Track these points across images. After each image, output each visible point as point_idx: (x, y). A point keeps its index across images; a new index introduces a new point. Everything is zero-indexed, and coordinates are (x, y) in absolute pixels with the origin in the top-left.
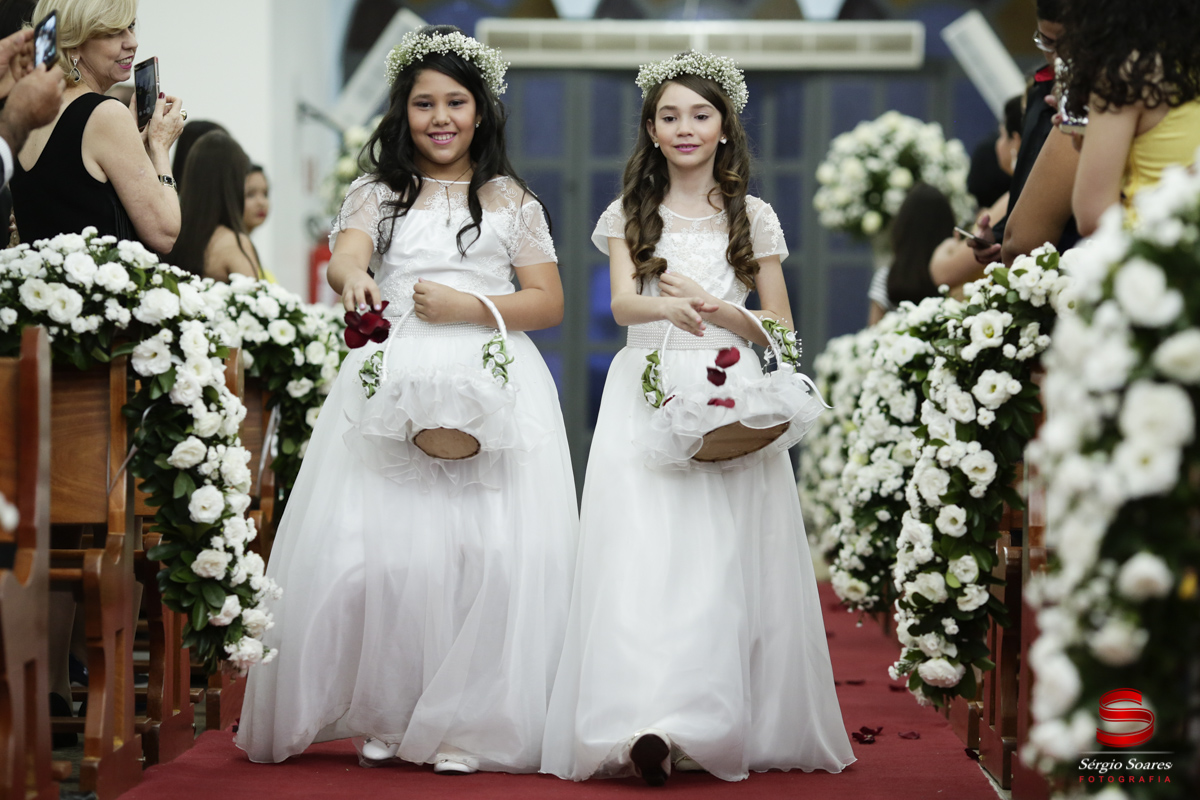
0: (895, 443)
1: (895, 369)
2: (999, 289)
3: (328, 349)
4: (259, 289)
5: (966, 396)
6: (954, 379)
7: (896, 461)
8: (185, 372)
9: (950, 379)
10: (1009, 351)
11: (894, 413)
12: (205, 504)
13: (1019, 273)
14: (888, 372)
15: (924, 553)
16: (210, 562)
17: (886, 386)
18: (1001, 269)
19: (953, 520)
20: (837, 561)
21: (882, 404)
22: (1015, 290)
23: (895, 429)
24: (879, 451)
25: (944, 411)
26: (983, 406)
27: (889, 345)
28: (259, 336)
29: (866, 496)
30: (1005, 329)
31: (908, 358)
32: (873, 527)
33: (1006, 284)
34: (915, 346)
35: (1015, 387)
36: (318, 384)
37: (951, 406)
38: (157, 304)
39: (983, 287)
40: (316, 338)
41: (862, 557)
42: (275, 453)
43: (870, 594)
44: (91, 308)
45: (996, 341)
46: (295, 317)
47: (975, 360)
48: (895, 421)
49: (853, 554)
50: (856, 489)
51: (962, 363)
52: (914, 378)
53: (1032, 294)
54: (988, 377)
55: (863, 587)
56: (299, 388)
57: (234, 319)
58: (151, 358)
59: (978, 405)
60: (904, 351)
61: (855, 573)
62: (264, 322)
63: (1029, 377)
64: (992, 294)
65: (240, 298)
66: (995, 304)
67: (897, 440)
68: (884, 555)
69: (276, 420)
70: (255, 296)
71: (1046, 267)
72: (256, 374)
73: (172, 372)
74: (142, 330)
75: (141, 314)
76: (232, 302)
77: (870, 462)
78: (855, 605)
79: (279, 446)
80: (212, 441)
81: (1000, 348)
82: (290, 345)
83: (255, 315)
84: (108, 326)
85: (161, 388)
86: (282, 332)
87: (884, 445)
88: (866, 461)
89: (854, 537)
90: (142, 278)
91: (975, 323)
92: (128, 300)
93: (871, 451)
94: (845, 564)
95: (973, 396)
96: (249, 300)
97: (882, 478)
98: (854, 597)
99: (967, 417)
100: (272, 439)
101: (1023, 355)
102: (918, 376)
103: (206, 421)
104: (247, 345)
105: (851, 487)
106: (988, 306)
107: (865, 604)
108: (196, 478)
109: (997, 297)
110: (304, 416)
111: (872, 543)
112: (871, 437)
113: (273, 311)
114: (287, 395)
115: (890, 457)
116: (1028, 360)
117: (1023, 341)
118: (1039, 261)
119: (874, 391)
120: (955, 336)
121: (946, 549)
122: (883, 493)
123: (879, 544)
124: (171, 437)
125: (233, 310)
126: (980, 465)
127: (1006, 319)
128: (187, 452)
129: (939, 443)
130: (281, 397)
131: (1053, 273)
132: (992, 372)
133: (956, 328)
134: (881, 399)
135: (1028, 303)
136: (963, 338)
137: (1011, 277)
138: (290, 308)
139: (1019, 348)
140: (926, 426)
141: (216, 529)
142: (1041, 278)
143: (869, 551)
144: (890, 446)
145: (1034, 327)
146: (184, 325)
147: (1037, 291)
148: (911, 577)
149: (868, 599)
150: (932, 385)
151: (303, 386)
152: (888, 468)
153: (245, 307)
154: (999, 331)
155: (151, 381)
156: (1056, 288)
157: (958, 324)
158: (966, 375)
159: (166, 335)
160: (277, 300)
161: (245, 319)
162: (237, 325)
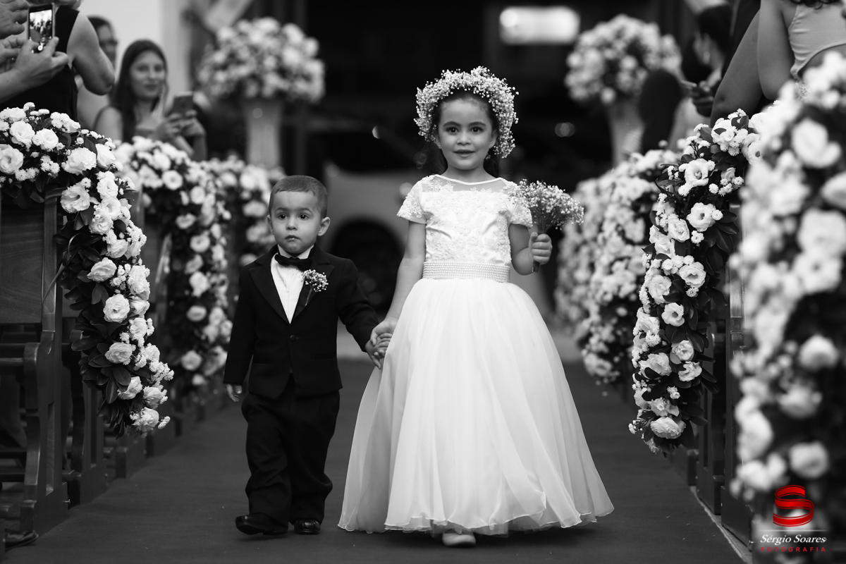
0: (629, 258)
1: (629, 204)
2: (705, 143)
3: (207, 192)
4: (154, 148)
5: (683, 222)
6: (673, 209)
7: (631, 271)
8: (101, 210)
9: (670, 210)
10: (713, 188)
11: (629, 235)
12: (116, 308)
13: (719, 131)
14: (623, 206)
15: (654, 339)
16: (119, 351)
17: (622, 216)
18: (706, 128)
19: (674, 313)
20: (588, 346)
21: (620, 229)
22: (716, 144)
23: (629, 248)
24: (619, 265)
25: (666, 234)
26: (695, 229)
27: (623, 185)
28: (155, 183)
29: (609, 297)
30: (710, 172)
31: (636, 195)
32: (614, 321)
33: (710, 139)
34: (642, 186)
35: (718, 215)
36: (200, 218)
37: (671, 229)
38: (80, 159)
39: (693, 142)
40: (197, 184)
41: (606, 343)
42: (167, 270)
43: (613, 370)
44: (29, 162)
45: (703, 182)
46: (182, 169)
47: (688, 195)
48: (629, 242)
49: (600, 340)
50: (601, 293)
51: (679, 198)
52: (643, 209)
53: (730, 147)
54: (698, 208)
55: (608, 365)
56: (185, 222)
57: (137, 170)
58: (75, 200)
59: (691, 228)
60: (635, 190)
61: (601, 355)
62: (159, 173)
63: (728, 207)
64: (700, 147)
65: (141, 155)
66: (702, 154)
67: (631, 255)
68: (623, 341)
69: (168, 246)
70: (151, 152)
71: (739, 127)
72: (153, 211)
73: (91, 210)
74: (69, 179)
75: (67, 167)
76: (135, 157)
77: (611, 273)
78: (601, 378)
79: (171, 265)
80: (120, 261)
81: (707, 187)
82: (179, 190)
83: (152, 168)
84: (43, 175)
85: (82, 222)
86: (173, 180)
87: (621, 259)
88: (607, 270)
89: (600, 328)
90: (69, 140)
91: (688, 168)
92: (58, 156)
93: (612, 264)
94: (594, 348)
95: (688, 222)
96: (147, 156)
97: (620, 283)
98: (601, 372)
99: (684, 237)
100: (165, 260)
101: (723, 191)
102: (646, 208)
103: (117, 245)
104: (146, 190)
105: (597, 291)
106: (697, 156)
107: (609, 378)
108: (108, 288)
109: (704, 148)
110: (189, 242)
111: (614, 333)
112: (611, 254)
113: (165, 164)
114: (176, 227)
115: (626, 268)
116: (727, 195)
117: (723, 181)
118: (734, 123)
119: (613, 219)
120: (674, 178)
121: (670, 335)
122: (622, 294)
123: (619, 333)
124: (90, 258)
125: (135, 164)
126: (693, 272)
127: (711, 165)
128: (102, 269)
129: (663, 257)
130: (172, 228)
131: (744, 131)
132: (701, 204)
133: (673, 172)
134: (618, 225)
135: (726, 153)
136: (679, 179)
137: (713, 134)
138: (179, 162)
139: (720, 186)
140: (654, 244)
141: (124, 326)
142: (735, 135)
143: (611, 339)
144: (626, 261)
145: (731, 171)
146: (100, 175)
147: (733, 144)
148: (644, 357)
149: (611, 374)
150: (657, 214)
151: (188, 220)
152: (624, 276)
153: (143, 162)
154: (705, 174)
155: (76, 216)
156: (746, 142)
157: (675, 169)
158: (682, 207)
159: (87, 182)
160: (169, 156)
161: (145, 170)
162: (138, 175)
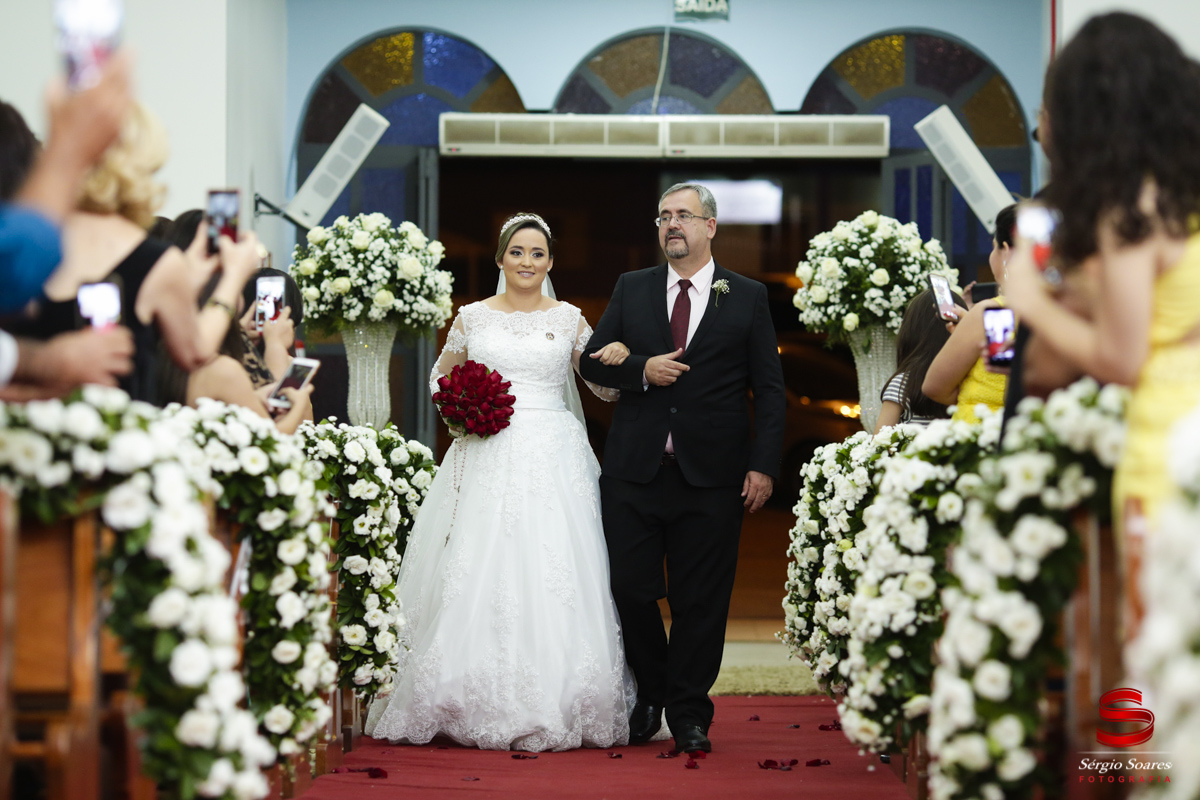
0: (906, 574)
1: (905, 496)
2: (1037, 430)
3: (303, 477)
4: (227, 415)
5: (1004, 545)
6: (993, 526)
7: (908, 592)
8: (163, 524)
10: (1050, 496)
11: (904, 542)
12: (188, 665)
13: (1057, 413)
14: (896, 499)
15: (964, 714)
16: (195, 727)
17: (896, 514)
18: (1038, 406)
19: (995, 680)
20: (846, 700)
21: (892, 532)
22: (1053, 432)
23: (906, 558)
24: (890, 583)
25: (981, 562)
26: (1023, 556)
27: (897, 470)
28: (229, 465)
29: (877, 631)
30: (1045, 472)
31: (918, 484)
32: (885, 664)
33: (1045, 426)
34: (925, 472)
35: (1060, 536)
36: (292, 514)
37: (988, 555)
38: (128, 450)
40: (288, 466)
41: (873, 697)
42: (245, 589)
43: (882, 735)
44: (60, 455)
45: (1036, 487)
46: (267, 445)
47: (1014, 507)
48: (906, 551)
49: (864, 692)
50: (865, 623)
51: (1000, 511)
52: (925, 504)
53: (1072, 436)
54: (1028, 523)
55: (876, 728)
56: (271, 520)
57: (202, 447)
59: (1018, 555)
60: (914, 477)
61: (866, 713)
62: (234, 450)
64: (1030, 436)
65: (209, 425)
66: (1033, 447)
67: (908, 570)
68: (896, 693)
69: (246, 554)
70: (224, 421)
71: (1087, 406)
72: (226, 505)
73: (148, 525)
75: (113, 461)
76: (200, 428)
77: (879, 595)
78: (867, 747)
79: (250, 582)
80: (195, 594)
81: (1041, 495)
82: (262, 475)
83: (224, 443)
84: (77, 477)
85: (137, 541)
86: (254, 461)
87: (894, 576)
88: (875, 592)
89: (864, 675)
90: (115, 421)
91: (1012, 466)
92: (98, 446)
93: (881, 583)
94: (855, 703)
95: (1012, 545)
96: (218, 427)
97: (893, 611)
98: (866, 738)
99: (1007, 569)
100: (242, 574)
101: (1064, 502)
102: (929, 502)
103: (186, 571)
104: (216, 475)
105: (860, 621)
106: (1026, 449)
107: (878, 746)
108: (178, 635)
109: (1036, 438)
110: (275, 549)
111: (884, 681)
112: (879, 568)
113: (243, 439)
114: (258, 528)
115: (901, 589)
116: (1071, 509)
117: (1064, 485)
118: (1080, 400)
119: (882, 518)
121: (987, 711)
122: (895, 627)
123: (892, 682)
124: (147, 590)
125: (201, 437)
126: (1023, 622)
127: (1047, 462)
128: (165, 609)
129: (976, 597)
130: (252, 529)
131: (1094, 413)
132: (1033, 518)
134: (890, 527)
135: (1068, 448)
136: (998, 483)
137: (1049, 417)
138: (262, 435)
139: (1061, 494)
141: (201, 690)
142: (1083, 418)
143: (880, 690)
144: (900, 578)
145: (1076, 470)
146: (159, 471)
147: (1078, 432)
148: (949, 740)
149: (880, 741)
151: (275, 518)
152: (899, 600)
153: (213, 434)
154: (1039, 475)
159: (141, 482)
160: (248, 426)
161: (214, 446)
162: (205, 454)
